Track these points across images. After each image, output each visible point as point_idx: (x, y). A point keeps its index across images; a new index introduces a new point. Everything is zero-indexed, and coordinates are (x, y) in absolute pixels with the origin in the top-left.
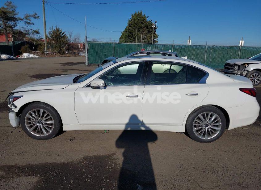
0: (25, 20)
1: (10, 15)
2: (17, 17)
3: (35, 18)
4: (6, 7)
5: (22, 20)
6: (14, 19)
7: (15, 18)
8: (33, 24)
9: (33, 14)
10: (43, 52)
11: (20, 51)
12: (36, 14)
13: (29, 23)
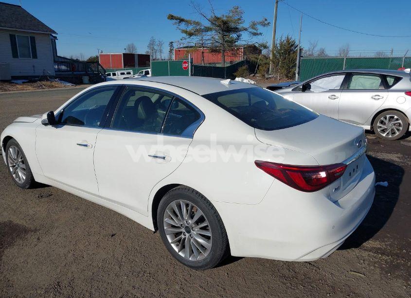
0: (250, 30)
1: (233, 25)
2: (240, 26)
3: (264, 25)
4: (231, 14)
5: (246, 29)
6: (236, 30)
7: (237, 28)
8: (261, 34)
9: (261, 20)
10: (264, 76)
11: (235, 74)
12: (266, 20)
13: (255, 34)
